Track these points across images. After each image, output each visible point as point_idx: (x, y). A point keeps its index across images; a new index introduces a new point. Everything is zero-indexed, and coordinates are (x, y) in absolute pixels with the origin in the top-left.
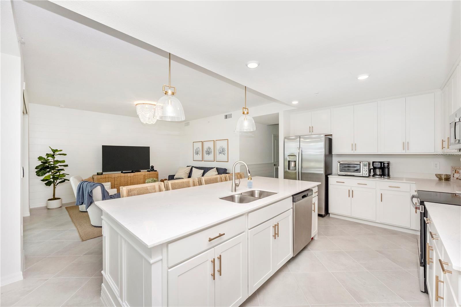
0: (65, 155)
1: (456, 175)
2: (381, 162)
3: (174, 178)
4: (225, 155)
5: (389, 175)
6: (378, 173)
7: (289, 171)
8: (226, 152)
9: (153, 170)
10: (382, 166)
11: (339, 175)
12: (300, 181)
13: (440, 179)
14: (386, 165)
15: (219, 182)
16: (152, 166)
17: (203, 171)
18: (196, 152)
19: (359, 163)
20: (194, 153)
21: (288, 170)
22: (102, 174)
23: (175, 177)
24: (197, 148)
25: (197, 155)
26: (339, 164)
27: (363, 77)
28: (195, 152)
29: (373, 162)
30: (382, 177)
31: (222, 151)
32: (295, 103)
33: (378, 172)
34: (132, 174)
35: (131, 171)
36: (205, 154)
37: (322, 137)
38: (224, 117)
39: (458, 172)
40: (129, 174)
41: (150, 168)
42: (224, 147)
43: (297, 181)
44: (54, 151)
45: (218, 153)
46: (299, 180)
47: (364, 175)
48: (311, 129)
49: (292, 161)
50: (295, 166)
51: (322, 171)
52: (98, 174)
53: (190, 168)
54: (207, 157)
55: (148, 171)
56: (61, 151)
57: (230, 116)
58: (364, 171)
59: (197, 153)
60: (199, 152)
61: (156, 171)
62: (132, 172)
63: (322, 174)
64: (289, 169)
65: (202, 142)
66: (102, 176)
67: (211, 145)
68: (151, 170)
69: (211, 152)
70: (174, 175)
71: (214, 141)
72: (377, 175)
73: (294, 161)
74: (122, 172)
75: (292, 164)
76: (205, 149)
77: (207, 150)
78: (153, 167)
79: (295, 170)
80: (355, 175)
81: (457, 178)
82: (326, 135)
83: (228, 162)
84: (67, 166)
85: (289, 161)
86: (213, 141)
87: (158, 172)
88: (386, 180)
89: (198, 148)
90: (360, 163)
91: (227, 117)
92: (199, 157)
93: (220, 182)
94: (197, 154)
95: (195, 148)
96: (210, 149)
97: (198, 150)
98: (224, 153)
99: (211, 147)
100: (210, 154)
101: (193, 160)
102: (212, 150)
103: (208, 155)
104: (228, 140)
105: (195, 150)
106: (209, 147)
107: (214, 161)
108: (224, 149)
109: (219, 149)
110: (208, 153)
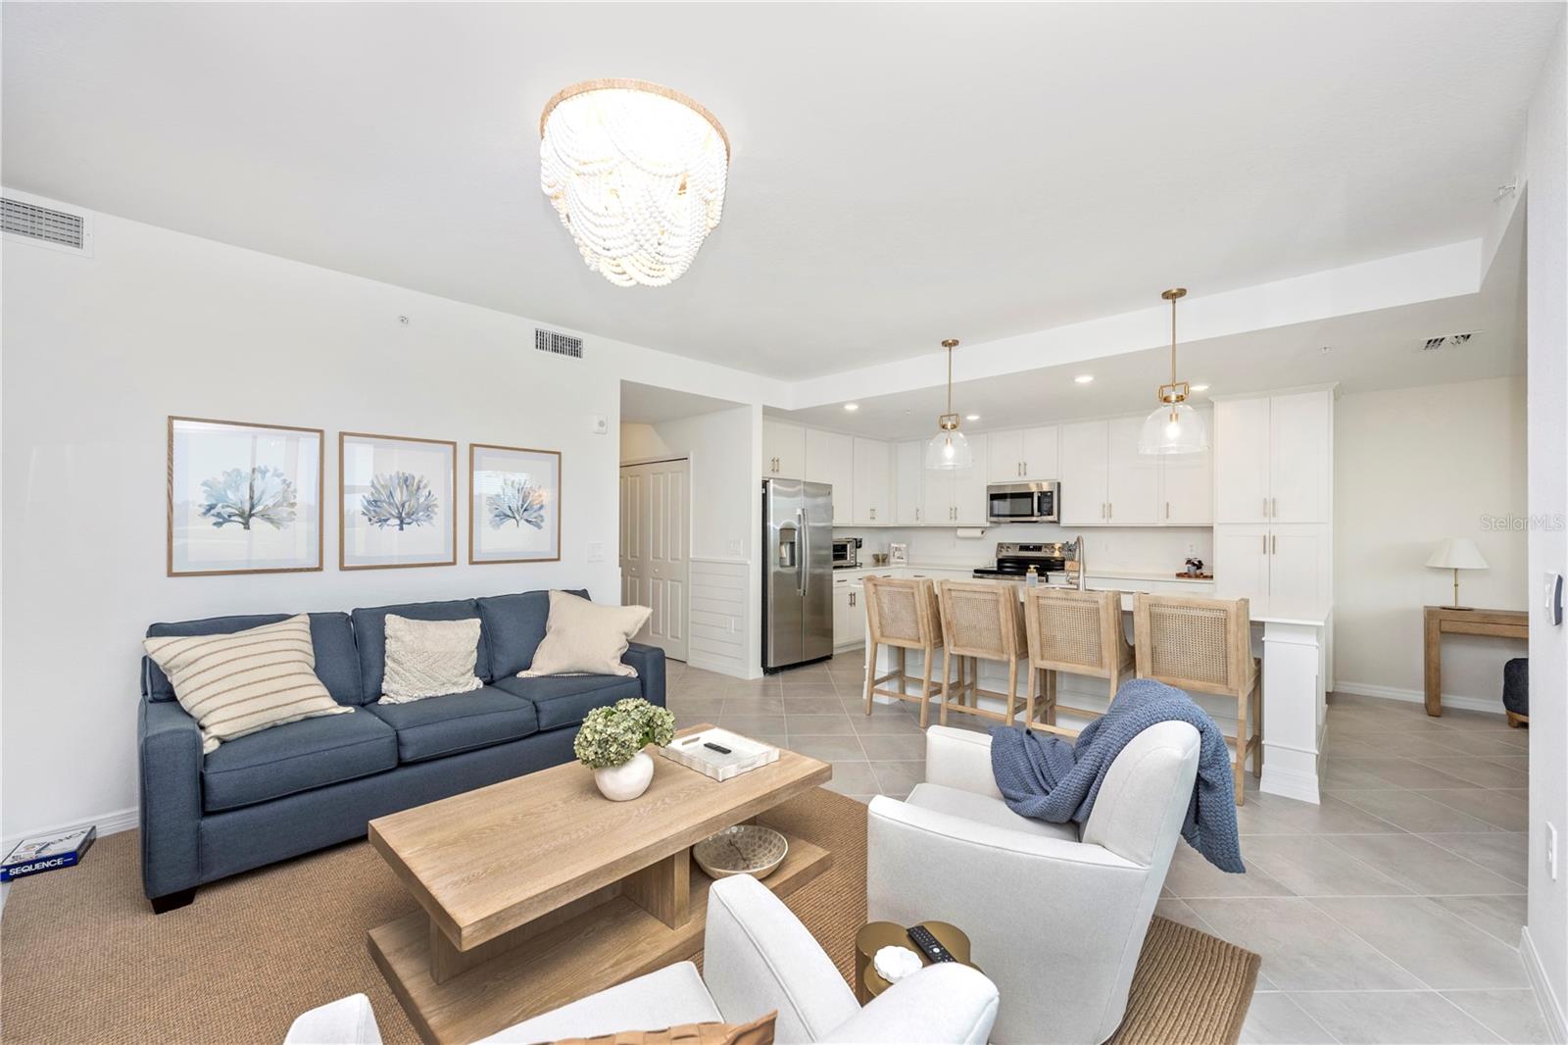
1: (897, 554)
4: (539, 527)
7: (783, 570)
8: (548, 515)
17: (475, 622)
18: (223, 499)
19: (845, 543)
21: (779, 568)
24: (234, 474)
31: (516, 509)
36: (357, 520)
39: (900, 550)
45: (484, 515)
49: (786, 543)
50: (792, 555)
53: (302, 635)
57: (573, 348)
59: (242, 509)
60: (267, 502)
65: (322, 434)
67: (431, 469)
69: (428, 509)
71: (453, 444)
73: (790, 543)
76: (361, 488)
77: (384, 497)
79: (793, 564)
80: (844, 565)
83: (558, 560)
85: (781, 544)
89: (261, 472)
90: (848, 542)
94: (246, 517)
96: (419, 488)
97: (263, 492)
98: (535, 515)
99: (422, 477)
100: (414, 523)
101: (175, 570)
102: (436, 499)
103: (398, 527)
104: (563, 454)
105: (205, 484)
106: (406, 480)
107: (455, 562)
108: (530, 500)
109: (498, 495)
110: (398, 512)
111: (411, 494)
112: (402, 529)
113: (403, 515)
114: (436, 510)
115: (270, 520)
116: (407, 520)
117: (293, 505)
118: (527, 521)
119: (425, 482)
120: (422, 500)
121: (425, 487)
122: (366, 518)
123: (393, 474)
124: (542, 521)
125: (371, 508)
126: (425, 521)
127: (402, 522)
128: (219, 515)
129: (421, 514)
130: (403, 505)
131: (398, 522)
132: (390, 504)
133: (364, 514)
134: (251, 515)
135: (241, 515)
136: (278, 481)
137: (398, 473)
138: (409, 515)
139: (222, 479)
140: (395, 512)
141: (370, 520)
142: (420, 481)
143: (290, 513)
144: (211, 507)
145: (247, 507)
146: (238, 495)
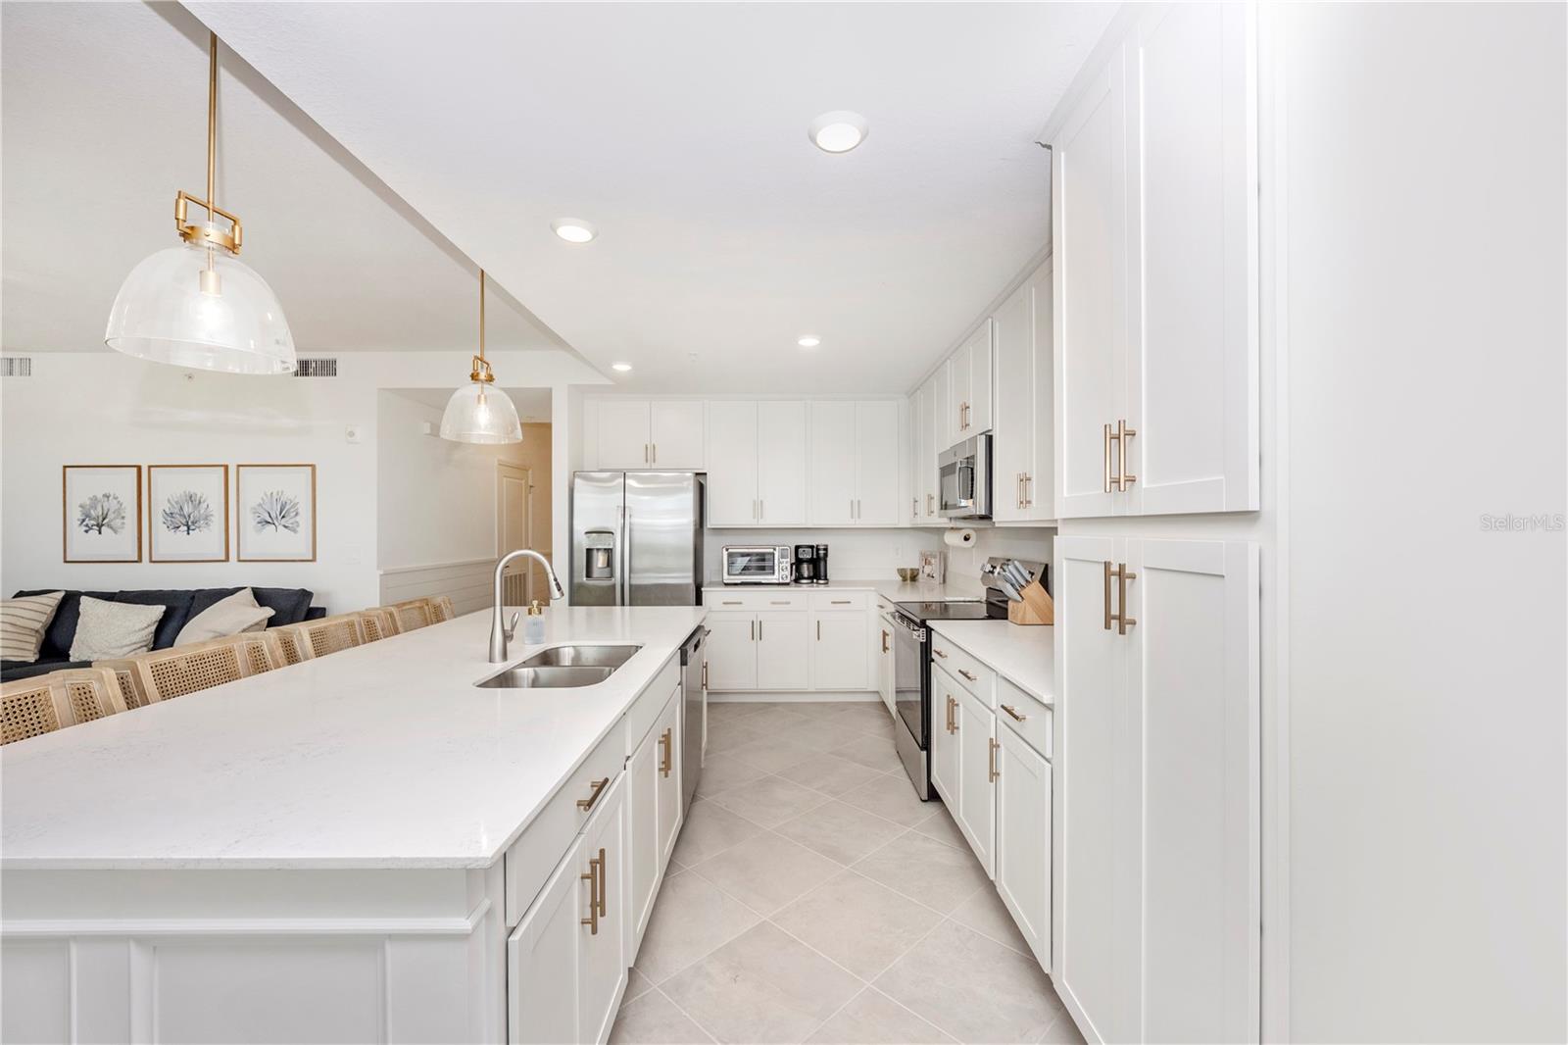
1: (928, 569)
2: (812, 547)
4: (295, 531)
5: (826, 579)
6: (806, 575)
7: (591, 582)
8: (303, 519)
10: (815, 557)
11: (726, 584)
12: (627, 608)
13: (904, 579)
14: (822, 552)
15: (360, 641)
17: (163, 608)
18: (87, 515)
19: (772, 550)
20: (73, 522)
21: (585, 579)
24: (94, 499)
25: (94, 532)
26: (725, 553)
27: (809, 342)
28: (75, 515)
29: (797, 548)
30: (812, 582)
31: (278, 515)
32: (622, 367)
33: (806, 570)
36: (160, 528)
37: (688, 479)
39: (930, 563)
42: (289, 495)
43: (618, 609)
45: (249, 522)
46: (623, 604)
47: (781, 581)
48: (650, 453)
49: (598, 550)
50: (610, 563)
51: (688, 579)
53: (53, 603)
54: (168, 541)
57: (328, 368)
58: (783, 569)
59: (98, 521)
60: (111, 516)
63: (687, 585)
64: (589, 575)
65: (139, 468)
67: (209, 487)
69: (206, 518)
71: (226, 467)
72: (805, 578)
73: (605, 549)
75: (600, 560)
76: (162, 503)
77: (177, 510)
79: (612, 575)
80: (763, 582)
81: (929, 575)
82: (697, 474)
83: (314, 561)
85: (589, 551)
86: (222, 469)
88: (822, 587)
89: (107, 496)
90: (775, 549)
91: (311, 370)
92: (119, 541)
93: (364, 643)
94: (100, 526)
95: (79, 500)
96: (200, 502)
97: (108, 510)
98: (291, 521)
99: (202, 494)
100: (197, 530)
101: (68, 559)
102: (212, 510)
103: (186, 533)
104: (317, 467)
105: (81, 506)
106: (191, 497)
107: (227, 559)
108: (287, 507)
109: (260, 505)
110: (186, 521)
111: (195, 507)
113: (189, 523)
114: (212, 518)
115: (111, 528)
116: (193, 527)
117: (123, 518)
118: (285, 526)
119: (204, 497)
120: (202, 512)
121: (204, 502)
122: (165, 526)
123: (182, 492)
124: (298, 526)
125: (168, 519)
126: (204, 527)
127: (189, 529)
128: (87, 525)
129: (201, 522)
130: (189, 516)
131: (185, 528)
132: (180, 515)
133: (164, 523)
134: (102, 525)
135: (97, 525)
136: (115, 501)
137: (185, 492)
138: (193, 523)
139: (88, 502)
140: (184, 521)
141: (168, 527)
142: (200, 497)
143: (123, 523)
144: (84, 520)
145: (101, 519)
146: (97, 512)
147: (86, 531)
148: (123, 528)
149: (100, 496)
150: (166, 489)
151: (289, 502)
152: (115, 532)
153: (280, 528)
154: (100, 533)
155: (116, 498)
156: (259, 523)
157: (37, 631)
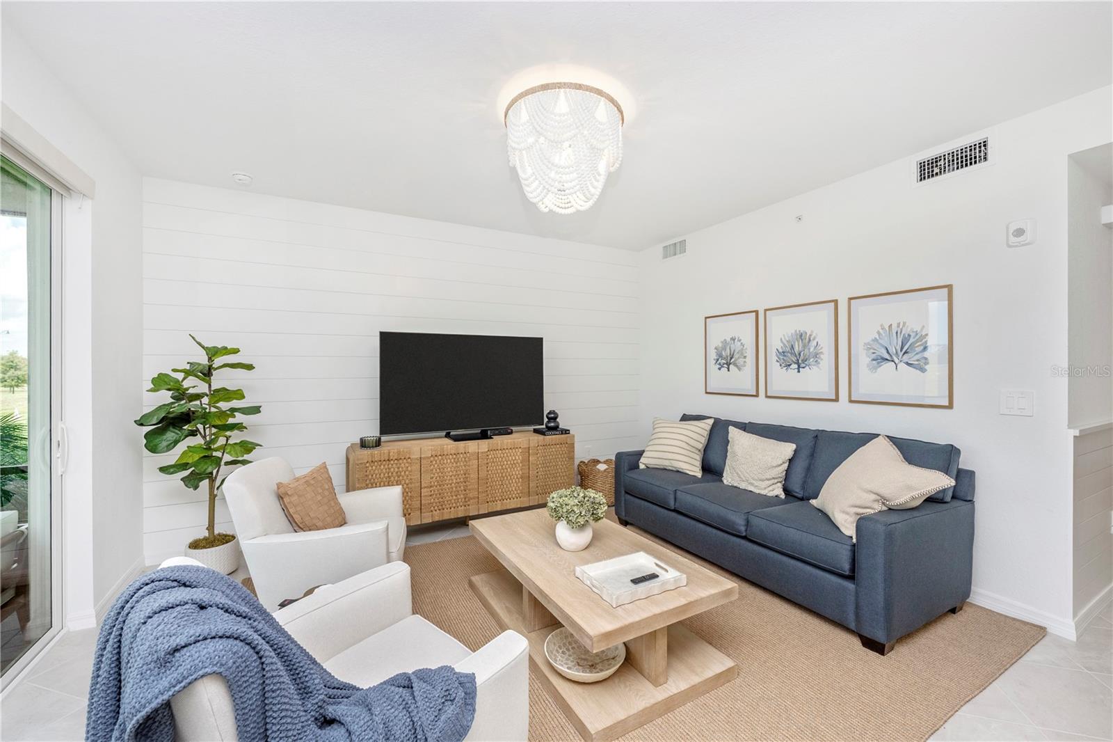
0: (249, 367)
3: (638, 467)
4: (923, 370)
8: (935, 355)
9: (556, 428)
16: (549, 413)
17: (794, 446)
18: (720, 356)
20: (711, 361)
22: (378, 443)
23: (642, 460)
24: (725, 342)
25: (724, 370)
28: (712, 355)
31: (899, 352)
34: (483, 445)
35: (478, 431)
36: (774, 366)
38: (914, 172)
40: (472, 446)
41: (546, 420)
42: (912, 326)
44: (213, 353)
45: (863, 359)
52: (364, 444)
53: (708, 428)
54: (784, 380)
55: (536, 431)
56: (236, 351)
57: (975, 154)
59: (727, 360)
60: (736, 356)
61: (566, 432)
62: (484, 436)
65: (757, 312)
66: (376, 451)
67: (818, 324)
68: (549, 429)
69: (816, 355)
70: (640, 454)
71: (836, 302)
74: (448, 436)
76: (776, 344)
77: (788, 349)
78: (553, 417)
83: (950, 406)
84: (256, 410)
86: (832, 304)
87: (574, 436)
89: (733, 339)
91: (941, 169)
92: (742, 378)
94: (728, 364)
95: (714, 342)
96: (810, 340)
97: (734, 351)
98: (917, 357)
99: (812, 332)
100: (807, 367)
101: (708, 391)
102: (822, 348)
103: (796, 370)
104: (955, 288)
105: (716, 348)
106: (801, 336)
107: (837, 400)
108: (912, 340)
109: (875, 340)
110: (796, 357)
111: (805, 346)
112: (799, 372)
113: (800, 361)
114: (822, 356)
115: (737, 366)
116: (803, 365)
117: (745, 357)
118: (908, 364)
119: (814, 335)
120: (811, 350)
121: (814, 339)
122: (778, 364)
123: (793, 332)
124: (928, 363)
125: (781, 357)
126: (814, 365)
127: (799, 367)
128: (720, 364)
129: (811, 360)
130: (800, 354)
131: (796, 366)
132: (791, 354)
133: (777, 361)
134: (730, 364)
135: (727, 364)
136: (739, 343)
137: (796, 331)
138: (804, 361)
139: (720, 345)
140: (795, 360)
141: (781, 365)
142: (810, 335)
143: (745, 362)
144: (718, 360)
145: (729, 358)
146: (726, 353)
147: (720, 369)
148: (745, 366)
149: (728, 340)
150: (781, 330)
151: (913, 335)
152: (739, 369)
153: (902, 366)
154: (729, 370)
155: (739, 340)
156: (874, 360)
157: (699, 450)
